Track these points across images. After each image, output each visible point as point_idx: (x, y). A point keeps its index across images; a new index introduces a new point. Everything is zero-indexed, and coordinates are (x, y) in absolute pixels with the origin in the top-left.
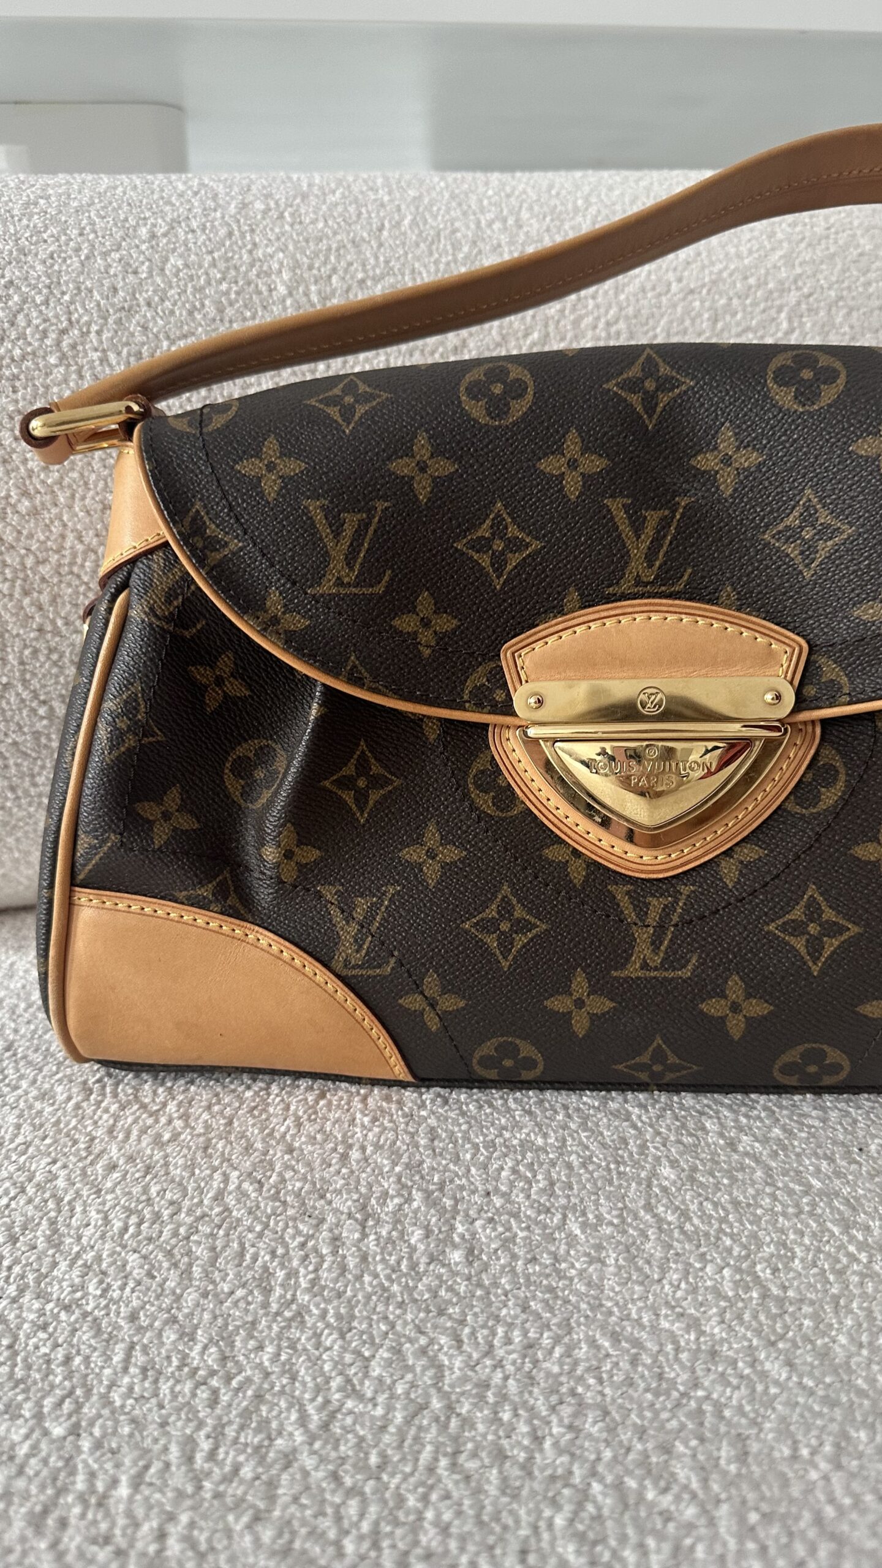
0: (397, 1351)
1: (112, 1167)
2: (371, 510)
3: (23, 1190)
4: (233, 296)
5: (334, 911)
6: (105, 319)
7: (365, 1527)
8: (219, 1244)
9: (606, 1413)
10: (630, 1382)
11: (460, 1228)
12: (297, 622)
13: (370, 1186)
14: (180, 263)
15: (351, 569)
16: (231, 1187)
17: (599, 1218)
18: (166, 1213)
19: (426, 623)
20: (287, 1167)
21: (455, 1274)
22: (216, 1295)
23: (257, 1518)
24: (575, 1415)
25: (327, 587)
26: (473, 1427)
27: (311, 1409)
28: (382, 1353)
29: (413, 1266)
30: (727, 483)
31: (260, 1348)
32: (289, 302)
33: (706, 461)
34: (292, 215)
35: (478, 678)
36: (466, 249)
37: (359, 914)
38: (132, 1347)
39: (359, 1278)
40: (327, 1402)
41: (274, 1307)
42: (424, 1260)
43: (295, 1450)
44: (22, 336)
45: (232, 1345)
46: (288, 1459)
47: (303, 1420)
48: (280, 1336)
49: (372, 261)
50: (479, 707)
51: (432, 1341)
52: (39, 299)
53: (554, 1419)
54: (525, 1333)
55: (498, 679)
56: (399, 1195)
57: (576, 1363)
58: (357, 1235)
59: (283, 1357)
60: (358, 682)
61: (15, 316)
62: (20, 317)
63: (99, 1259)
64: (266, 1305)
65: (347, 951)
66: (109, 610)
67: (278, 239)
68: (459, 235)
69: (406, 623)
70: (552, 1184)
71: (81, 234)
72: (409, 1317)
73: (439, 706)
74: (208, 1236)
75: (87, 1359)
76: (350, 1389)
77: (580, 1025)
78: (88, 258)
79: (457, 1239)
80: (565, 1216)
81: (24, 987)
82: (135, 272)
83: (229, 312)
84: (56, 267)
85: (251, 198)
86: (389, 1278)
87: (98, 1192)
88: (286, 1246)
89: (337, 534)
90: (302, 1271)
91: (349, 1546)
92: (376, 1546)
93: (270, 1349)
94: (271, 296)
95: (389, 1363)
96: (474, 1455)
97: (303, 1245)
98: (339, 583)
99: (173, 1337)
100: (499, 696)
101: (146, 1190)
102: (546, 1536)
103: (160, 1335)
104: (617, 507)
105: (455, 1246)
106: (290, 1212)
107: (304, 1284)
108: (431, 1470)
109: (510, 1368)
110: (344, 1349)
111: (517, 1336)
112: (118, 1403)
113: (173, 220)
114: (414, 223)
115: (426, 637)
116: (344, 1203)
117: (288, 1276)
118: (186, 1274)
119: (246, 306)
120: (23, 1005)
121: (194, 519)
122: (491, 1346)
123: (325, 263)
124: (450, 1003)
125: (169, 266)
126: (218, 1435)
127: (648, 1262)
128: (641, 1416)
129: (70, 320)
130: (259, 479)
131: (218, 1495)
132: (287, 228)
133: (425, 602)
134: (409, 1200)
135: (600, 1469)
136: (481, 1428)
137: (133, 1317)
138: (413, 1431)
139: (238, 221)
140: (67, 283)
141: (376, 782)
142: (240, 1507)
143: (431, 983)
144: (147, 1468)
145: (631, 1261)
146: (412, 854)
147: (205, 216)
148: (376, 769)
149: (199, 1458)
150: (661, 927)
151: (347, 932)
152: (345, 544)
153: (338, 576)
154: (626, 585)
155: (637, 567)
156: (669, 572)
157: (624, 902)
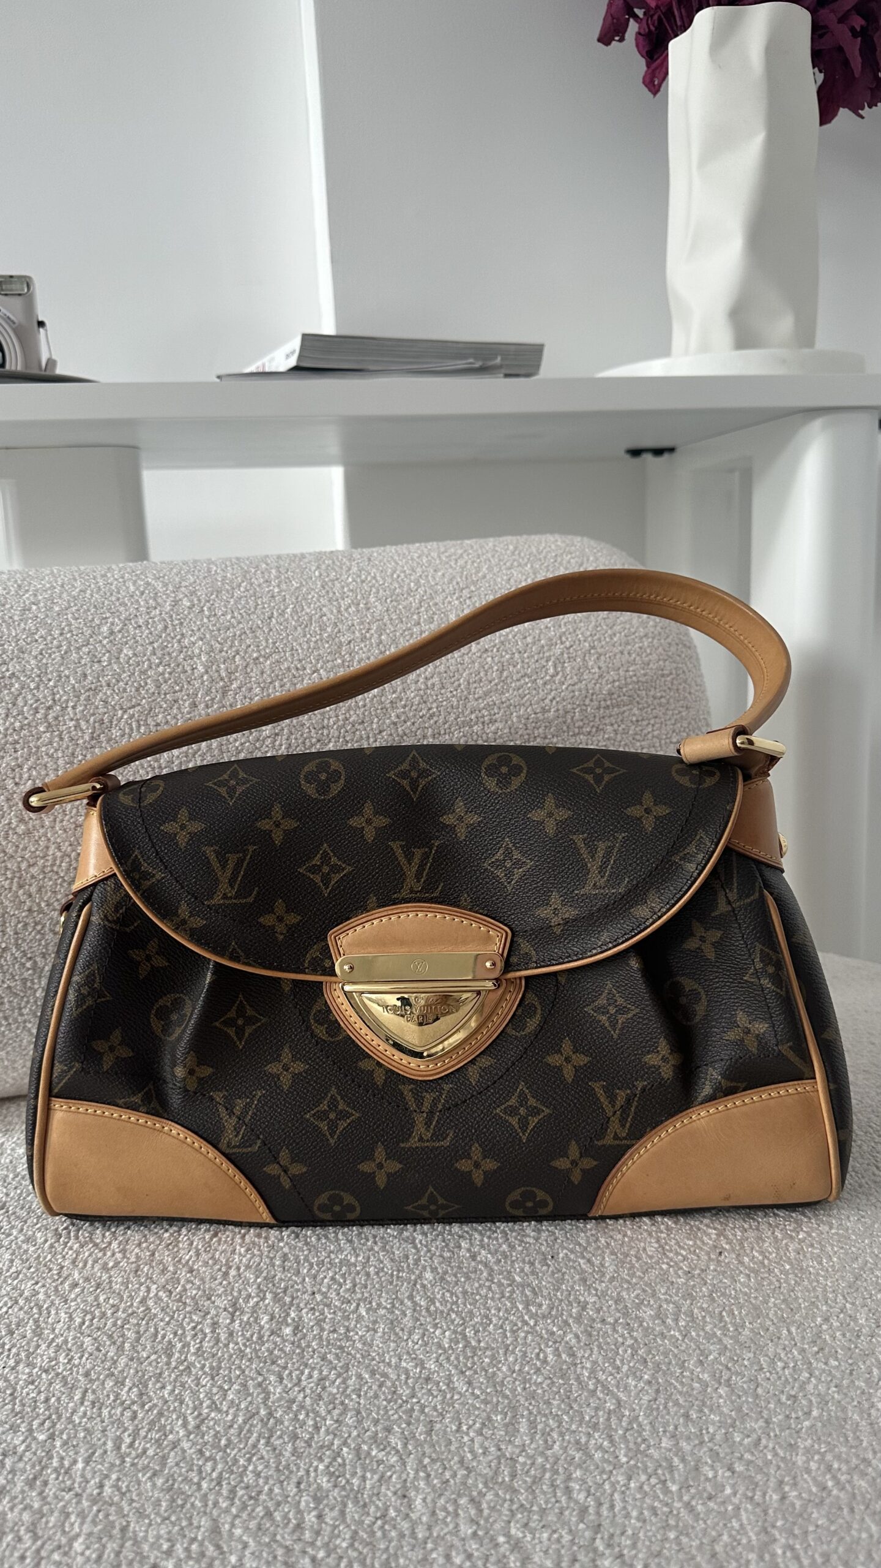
0: (244, 1385)
1: (75, 1285)
2: (245, 852)
3: (16, 1302)
4: (167, 675)
5: (221, 1109)
6: (78, 697)
7: (214, 1475)
8: (142, 1329)
9: (358, 1412)
10: (376, 1396)
11: (293, 1315)
12: (198, 922)
13: (240, 1291)
14: (130, 653)
15: (233, 888)
16: (152, 1295)
17: (379, 1305)
18: (109, 1313)
19: (280, 919)
20: (188, 1281)
21: (284, 1341)
22: (138, 1359)
23: (154, 1474)
24: (340, 1415)
25: (217, 900)
26: (282, 1423)
27: (190, 1419)
28: (236, 1387)
29: (260, 1337)
30: (462, 833)
31: (163, 1387)
32: (205, 678)
33: (449, 819)
34: (209, 608)
35: (314, 952)
36: (329, 630)
37: (237, 1110)
38: (86, 1391)
39: (226, 1346)
40: (200, 1414)
41: (174, 1364)
42: (268, 1333)
43: (179, 1440)
44: (21, 713)
45: (146, 1387)
46: (175, 1445)
47: (185, 1425)
48: (175, 1381)
49: (264, 643)
50: (314, 971)
51: (265, 1379)
52: (32, 686)
53: (329, 1417)
54: (321, 1372)
55: (326, 953)
56: (258, 1296)
57: (347, 1387)
58: (228, 1321)
59: (177, 1392)
60: (236, 959)
61: (16, 699)
62: (20, 699)
63: (66, 1342)
64: (168, 1364)
65: (230, 1136)
66: (79, 916)
67: (199, 629)
68: (325, 618)
69: (267, 920)
70: (355, 1286)
71: (61, 634)
72: (254, 1366)
73: (289, 972)
74: (135, 1325)
75: (59, 1399)
76: (214, 1407)
77: (381, 1181)
78: (66, 653)
79: (290, 1321)
80: (358, 1305)
81: (11, 1162)
82: (99, 662)
83: (164, 687)
84: (44, 661)
85: (181, 596)
86: (245, 1345)
87: (66, 1301)
88: (184, 1329)
89: (224, 867)
90: (192, 1343)
91: (204, 1485)
92: (219, 1484)
93: (169, 1388)
94: (193, 674)
95: (239, 1392)
96: (280, 1437)
97: (194, 1328)
98: (225, 897)
99: (111, 1384)
100: (327, 964)
101: (96, 1299)
102: (312, 1474)
103: (103, 1383)
104: (396, 846)
105: (288, 1325)
106: (188, 1309)
107: (192, 1350)
108: (255, 1446)
109: (308, 1391)
110: (213, 1385)
111: (316, 1374)
112: (77, 1421)
113: (126, 619)
114: (294, 611)
115: (280, 928)
116: (222, 1302)
117: (183, 1347)
118: (121, 1348)
119: (175, 682)
120: (11, 1176)
121: (134, 861)
122: (300, 1380)
123: (231, 647)
124: (297, 1169)
125: (122, 655)
126: (135, 1435)
127: (402, 1330)
128: (378, 1414)
129: (54, 700)
130: (175, 835)
131: (133, 1465)
132: (205, 620)
133: (280, 906)
134: (263, 1299)
135: (349, 1441)
136: (286, 1423)
137: (87, 1374)
138: (247, 1427)
139: (171, 617)
140: (52, 672)
141: (250, 1021)
142: (145, 1468)
143: (284, 1156)
144: (94, 1453)
145: (392, 1329)
146: (273, 1068)
147: (148, 613)
148: (250, 1012)
149: (123, 1447)
150: (431, 1113)
151: (229, 1123)
152: (229, 873)
153: (224, 892)
154: (404, 893)
155: (410, 882)
156: (429, 886)
157: (409, 1096)
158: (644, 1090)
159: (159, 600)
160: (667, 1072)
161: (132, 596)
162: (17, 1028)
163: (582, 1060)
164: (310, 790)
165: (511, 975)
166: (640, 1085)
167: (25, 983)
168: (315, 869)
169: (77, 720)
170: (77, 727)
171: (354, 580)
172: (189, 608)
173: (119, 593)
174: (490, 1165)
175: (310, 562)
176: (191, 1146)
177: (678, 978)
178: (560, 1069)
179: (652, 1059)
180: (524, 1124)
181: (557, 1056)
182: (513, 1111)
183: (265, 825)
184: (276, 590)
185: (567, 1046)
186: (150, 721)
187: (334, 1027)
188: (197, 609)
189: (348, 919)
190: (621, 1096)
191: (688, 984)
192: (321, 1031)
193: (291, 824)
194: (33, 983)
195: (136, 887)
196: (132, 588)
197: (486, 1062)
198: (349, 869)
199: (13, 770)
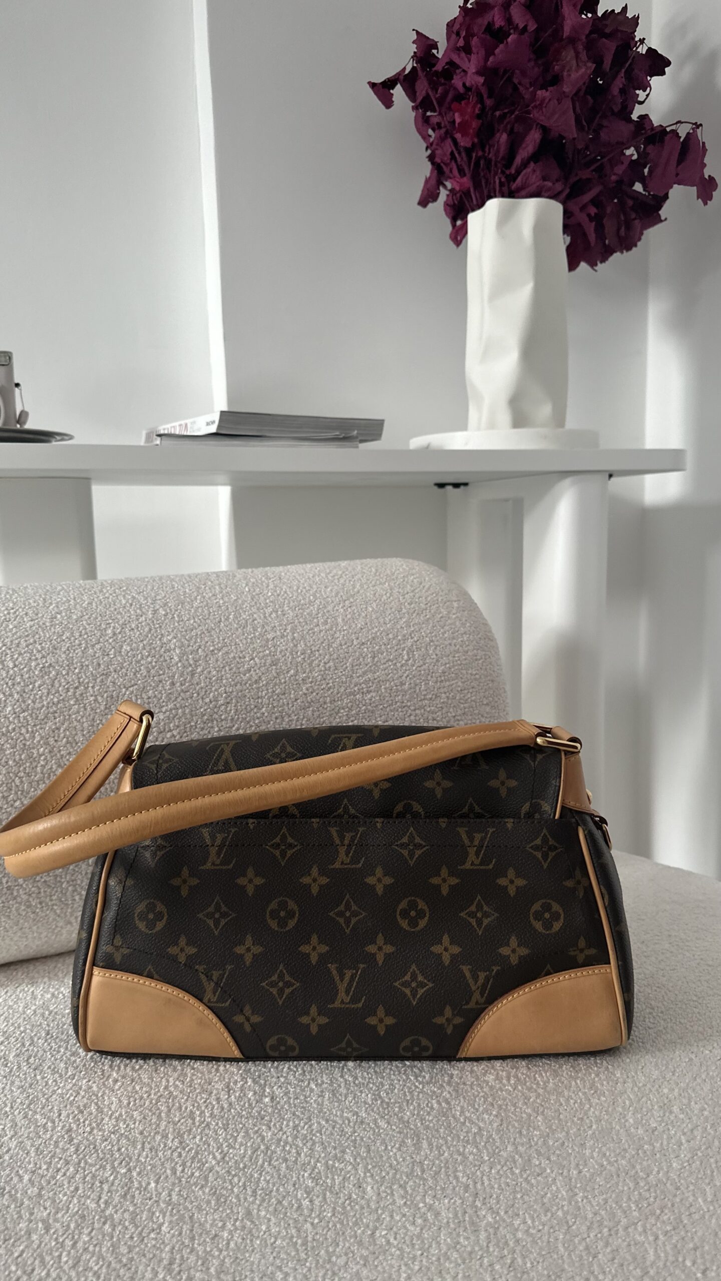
0: (247, 1132)
1: (116, 1081)
3: (79, 1093)
4: (154, 664)
6: (95, 680)
7: (240, 1184)
8: (170, 1105)
9: (323, 1144)
10: (332, 1134)
11: (268, 1090)
13: (230, 1079)
14: (128, 648)
16: (171, 1084)
17: (323, 1082)
18: (145, 1096)
20: (193, 1075)
21: (266, 1106)
22: (173, 1122)
23: (202, 1187)
24: (312, 1145)
26: (276, 1153)
27: (217, 1154)
28: (242, 1134)
29: (250, 1105)
31: (194, 1137)
32: (179, 665)
34: (178, 616)
36: (259, 630)
38: (143, 1143)
39: (229, 1111)
40: (222, 1151)
41: (197, 1124)
42: (254, 1103)
43: (213, 1167)
44: (58, 692)
45: (183, 1138)
46: (211, 1169)
47: (214, 1158)
48: (201, 1133)
49: (216, 640)
51: (259, 1129)
53: (305, 1147)
54: (294, 1122)
56: (242, 1080)
57: (313, 1130)
58: (226, 1097)
59: (204, 1139)
61: (54, 682)
62: (56, 682)
63: (121, 1115)
64: (194, 1123)
67: (173, 631)
68: (256, 622)
70: (304, 1072)
71: (80, 636)
72: (250, 1122)
74: (165, 1102)
75: (127, 1149)
76: (230, 1146)
78: (85, 649)
79: (266, 1094)
80: (309, 1083)
82: (108, 655)
83: (153, 672)
84: (71, 655)
85: (158, 607)
86: (241, 1109)
87: (113, 1091)
88: (198, 1103)
90: (206, 1111)
91: (236, 1190)
92: (245, 1188)
93: (198, 1137)
94: (171, 662)
95: (244, 1137)
96: (277, 1160)
97: (205, 1102)
99: (159, 1138)
101: (134, 1088)
102: (302, 1180)
103: (154, 1138)
105: (266, 1097)
106: (198, 1091)
107: (207, 1115)
108: (262, 1166)
109: (288, 1134)
110: (226, 1135)
111: (291, 1124)
112: (143, 1160)
113: (123, 624)
114: (235, 617)
116: (220, 1086)
117: (201, 1113)
118: (159, 1117)
119: (160, 668)
122: (282, 1128)
123: (195, 643)
125: (123, 650)
126: (184, 1164)
127: (341, 1095)
128: (335, 1143)
129: (79, 682)
131: (187, 1182)
132: (176, 624)
134: (246, 1082)
135: (320, 1159)
136: (279, 1153)
137: (141, 1133)
138: (255, 1156)
139: (153, 622)
140: (77, 663)
142: (196, 1184)
144: (160, 1177)
145: (334, 1095)
147: (138, 620)
149: (178, 1173)
159: (144, 610)
161: (124, 607)
162: (48, 910)
167: (56, 878)
169: (96, 696)
170: (96, 700)
171: (272, 595)
172: (164, 615)
173: (115, 605)
175: (240, 580)
184: (221, 602)
186: (144, 695)
188: (170, 616)
194: (62, 878)
196: (124, 602)
199: (54, 732)
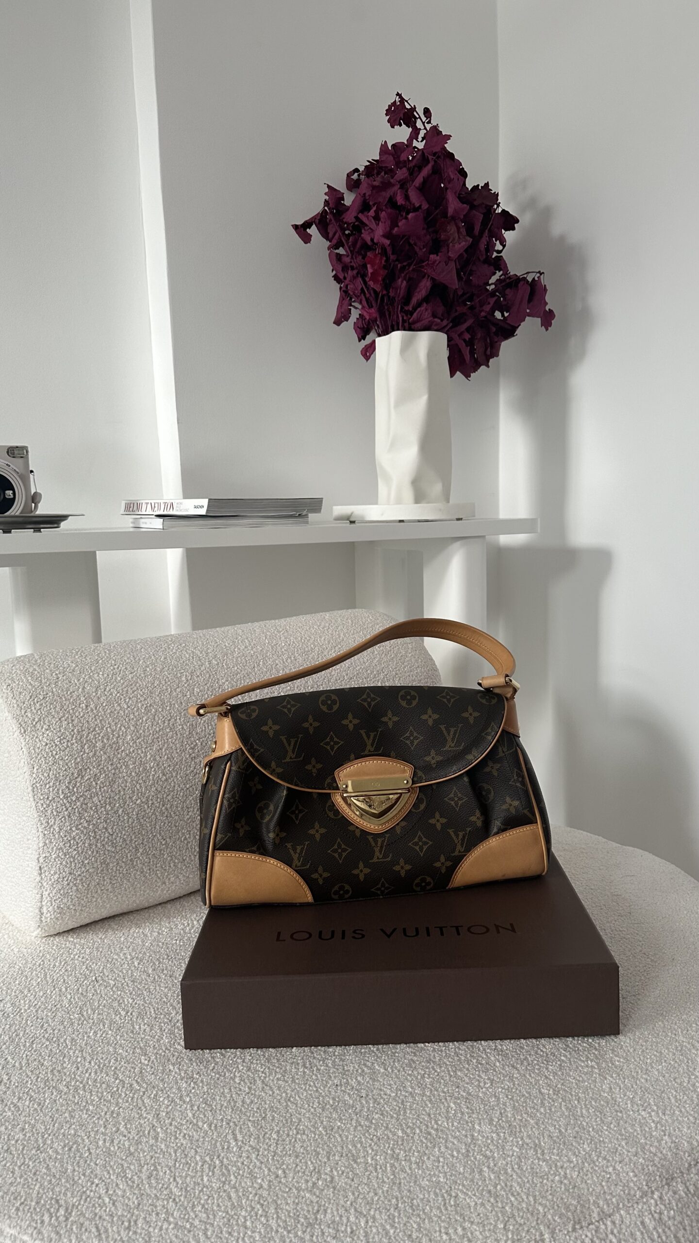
2: (298, 738)
5: (291, 851)
12: (279, 770)
15: (294, 754)
19: (314, 767)
25: (288, 760)
30: (391, 725)
33: (385, 719)
35: (328, 780)
37: (298, 851)
50: (329, 788)
55: (334, 780)
60: (295, 785)
65: (296, 862)
69: (309, 767)
73: (317, 789)
77: (362, 877)
89: (289, 745)
98: (291, 758)
100: (335, 785)
104: (362, 732)
115: (314, 770)
121: (248, 741)
124: (326, 875)
130: (268, 732)
133: (313, 760)
141: (300, 811)
143: (320, 869)
146: (312, 832)
148: (301, 807)
150: (382, 847)
151: (295, 857)
152: (292, 747)
153: (290, 756)
154: (366, 752)
155: (369, 747)
156: (377, 749)
157: (371, 840)
158: (470, 832)
160: (479, 823)
163: (444, 820)
164: (324, 708)
165: (414, 786)
166: (468, 829)
168: (327, 744)
174: (408, 867)
176: (280, 867)
177: (481, 784)
178: (435, 825)
179: (473, 819)
180: (421, 848)
181: (433, 820)
182: (416, 844)
183: (306, 725)
185: (437, 815)
187: (337, 812)
189: (343, 765)
190: (461, 834)
191: (486, 786)
192: (331, 814)
193: (316, 724)
195: (253, 756)
197: (404, 824)
198: (342, 742)
